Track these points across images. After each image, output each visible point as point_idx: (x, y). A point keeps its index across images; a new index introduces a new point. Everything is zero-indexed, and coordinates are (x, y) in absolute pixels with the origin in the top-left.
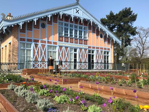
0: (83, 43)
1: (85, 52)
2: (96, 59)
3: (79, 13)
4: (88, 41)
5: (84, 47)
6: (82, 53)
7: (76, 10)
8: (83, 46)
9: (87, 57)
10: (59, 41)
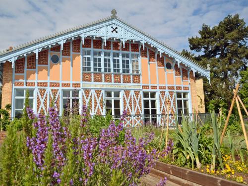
0: (132, 81)
1: (137, 97)
2: (161, 108)
3: (117, 32)
4: (141, 77)
5: (133, 88)
6: (131, 99)
7: (112, 27)
8: (132, 86)
9: (140, 106)
10: (84, 80)
